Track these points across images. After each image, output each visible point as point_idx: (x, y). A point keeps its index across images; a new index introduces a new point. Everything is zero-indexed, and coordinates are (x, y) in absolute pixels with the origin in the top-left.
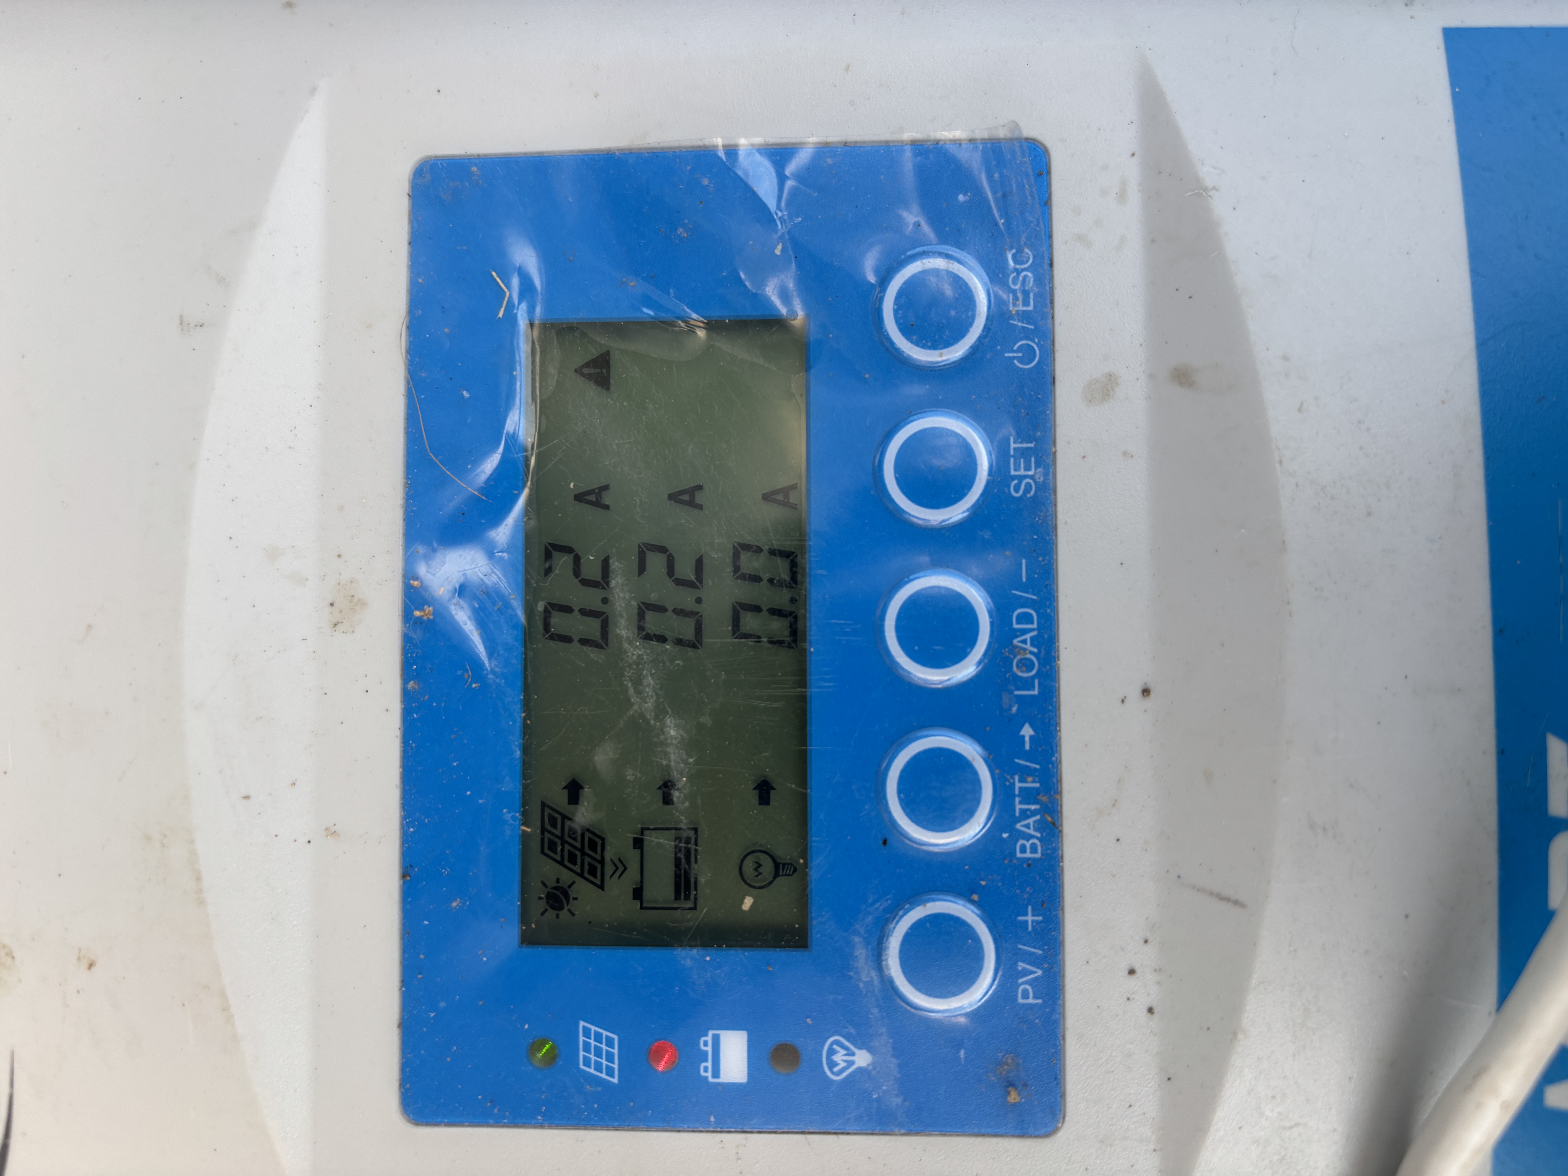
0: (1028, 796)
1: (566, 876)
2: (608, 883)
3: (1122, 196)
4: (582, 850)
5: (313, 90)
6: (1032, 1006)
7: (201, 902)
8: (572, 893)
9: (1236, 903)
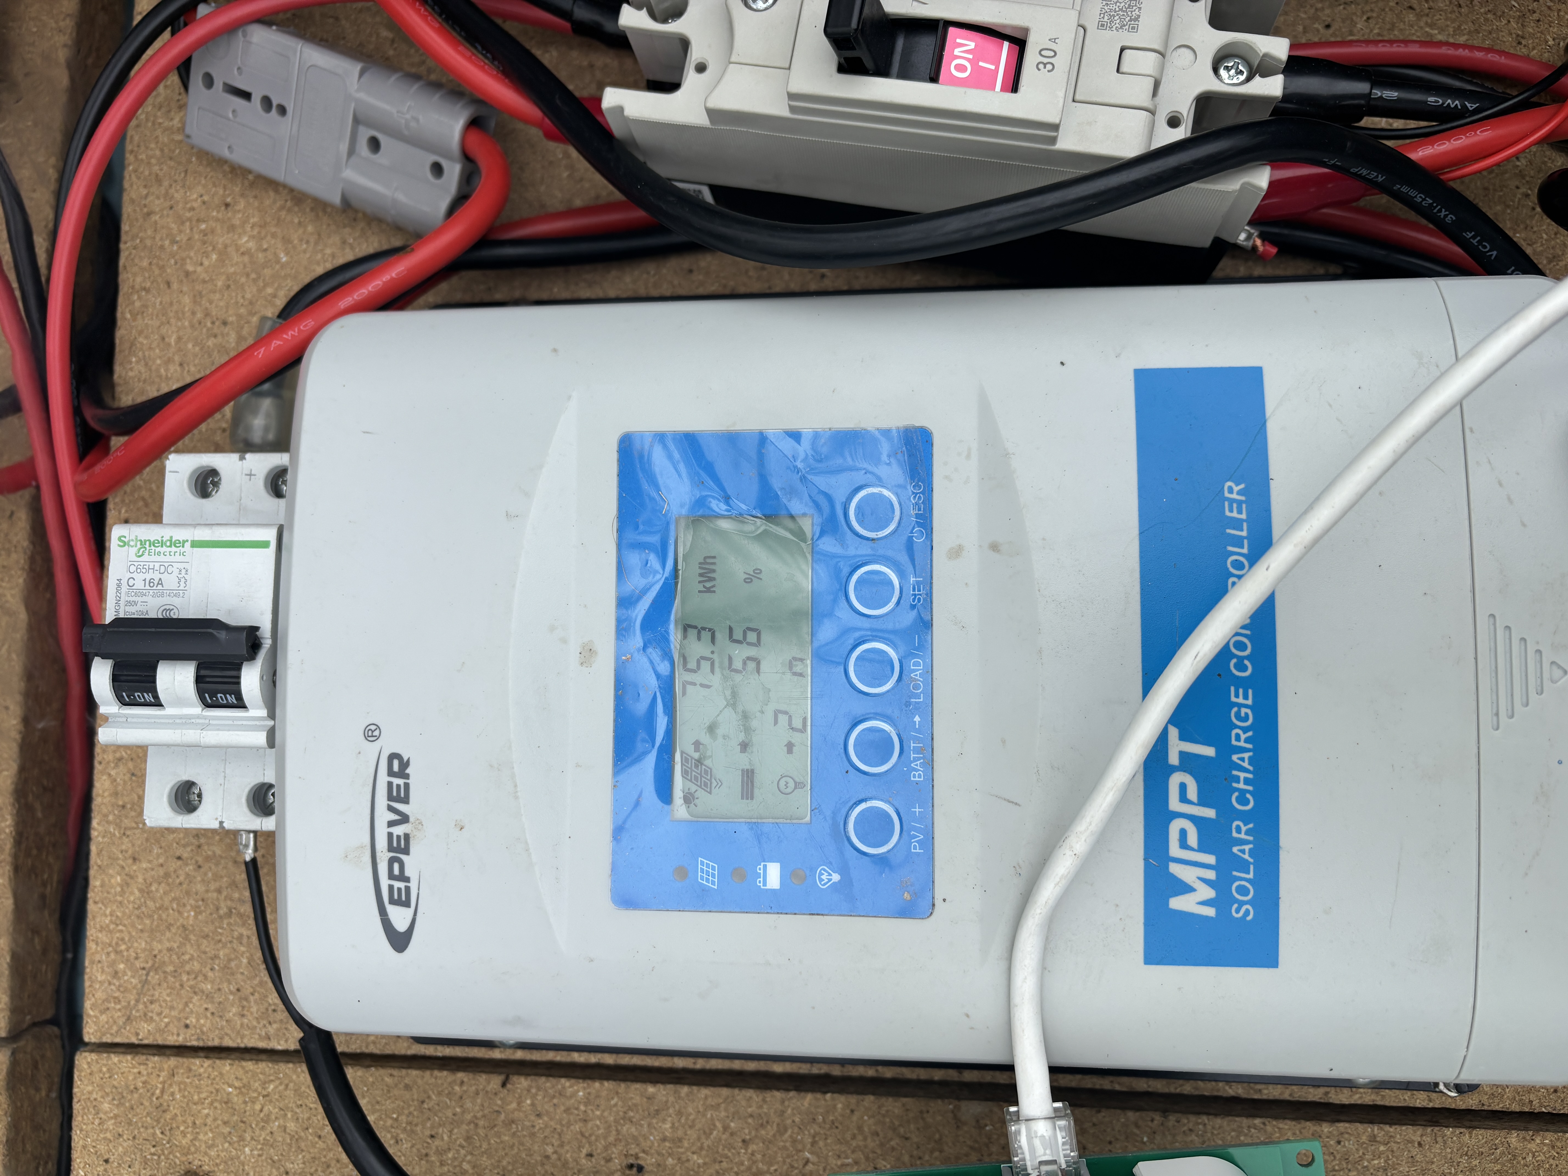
0: (917, 750)
1: (693, 788)
2: (713, 791)
3: (968, 457)
4: (701, 776)
5: (569, 397)
6: (918, 854)
7: (516, 798)
8: (696, 795)
9: (1016, 804)
